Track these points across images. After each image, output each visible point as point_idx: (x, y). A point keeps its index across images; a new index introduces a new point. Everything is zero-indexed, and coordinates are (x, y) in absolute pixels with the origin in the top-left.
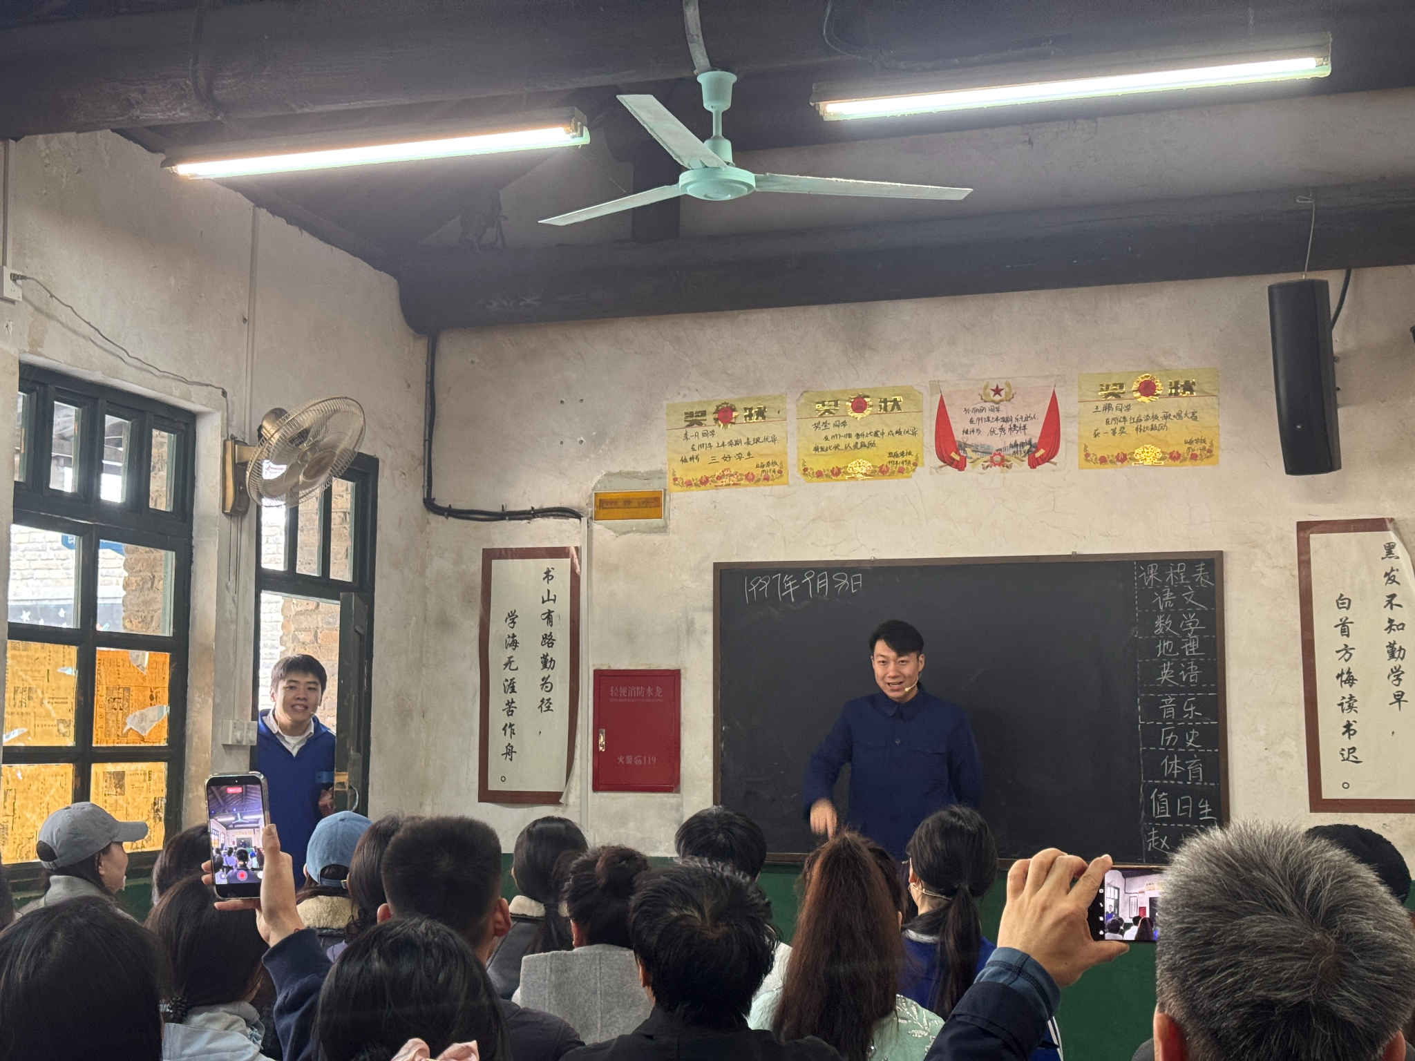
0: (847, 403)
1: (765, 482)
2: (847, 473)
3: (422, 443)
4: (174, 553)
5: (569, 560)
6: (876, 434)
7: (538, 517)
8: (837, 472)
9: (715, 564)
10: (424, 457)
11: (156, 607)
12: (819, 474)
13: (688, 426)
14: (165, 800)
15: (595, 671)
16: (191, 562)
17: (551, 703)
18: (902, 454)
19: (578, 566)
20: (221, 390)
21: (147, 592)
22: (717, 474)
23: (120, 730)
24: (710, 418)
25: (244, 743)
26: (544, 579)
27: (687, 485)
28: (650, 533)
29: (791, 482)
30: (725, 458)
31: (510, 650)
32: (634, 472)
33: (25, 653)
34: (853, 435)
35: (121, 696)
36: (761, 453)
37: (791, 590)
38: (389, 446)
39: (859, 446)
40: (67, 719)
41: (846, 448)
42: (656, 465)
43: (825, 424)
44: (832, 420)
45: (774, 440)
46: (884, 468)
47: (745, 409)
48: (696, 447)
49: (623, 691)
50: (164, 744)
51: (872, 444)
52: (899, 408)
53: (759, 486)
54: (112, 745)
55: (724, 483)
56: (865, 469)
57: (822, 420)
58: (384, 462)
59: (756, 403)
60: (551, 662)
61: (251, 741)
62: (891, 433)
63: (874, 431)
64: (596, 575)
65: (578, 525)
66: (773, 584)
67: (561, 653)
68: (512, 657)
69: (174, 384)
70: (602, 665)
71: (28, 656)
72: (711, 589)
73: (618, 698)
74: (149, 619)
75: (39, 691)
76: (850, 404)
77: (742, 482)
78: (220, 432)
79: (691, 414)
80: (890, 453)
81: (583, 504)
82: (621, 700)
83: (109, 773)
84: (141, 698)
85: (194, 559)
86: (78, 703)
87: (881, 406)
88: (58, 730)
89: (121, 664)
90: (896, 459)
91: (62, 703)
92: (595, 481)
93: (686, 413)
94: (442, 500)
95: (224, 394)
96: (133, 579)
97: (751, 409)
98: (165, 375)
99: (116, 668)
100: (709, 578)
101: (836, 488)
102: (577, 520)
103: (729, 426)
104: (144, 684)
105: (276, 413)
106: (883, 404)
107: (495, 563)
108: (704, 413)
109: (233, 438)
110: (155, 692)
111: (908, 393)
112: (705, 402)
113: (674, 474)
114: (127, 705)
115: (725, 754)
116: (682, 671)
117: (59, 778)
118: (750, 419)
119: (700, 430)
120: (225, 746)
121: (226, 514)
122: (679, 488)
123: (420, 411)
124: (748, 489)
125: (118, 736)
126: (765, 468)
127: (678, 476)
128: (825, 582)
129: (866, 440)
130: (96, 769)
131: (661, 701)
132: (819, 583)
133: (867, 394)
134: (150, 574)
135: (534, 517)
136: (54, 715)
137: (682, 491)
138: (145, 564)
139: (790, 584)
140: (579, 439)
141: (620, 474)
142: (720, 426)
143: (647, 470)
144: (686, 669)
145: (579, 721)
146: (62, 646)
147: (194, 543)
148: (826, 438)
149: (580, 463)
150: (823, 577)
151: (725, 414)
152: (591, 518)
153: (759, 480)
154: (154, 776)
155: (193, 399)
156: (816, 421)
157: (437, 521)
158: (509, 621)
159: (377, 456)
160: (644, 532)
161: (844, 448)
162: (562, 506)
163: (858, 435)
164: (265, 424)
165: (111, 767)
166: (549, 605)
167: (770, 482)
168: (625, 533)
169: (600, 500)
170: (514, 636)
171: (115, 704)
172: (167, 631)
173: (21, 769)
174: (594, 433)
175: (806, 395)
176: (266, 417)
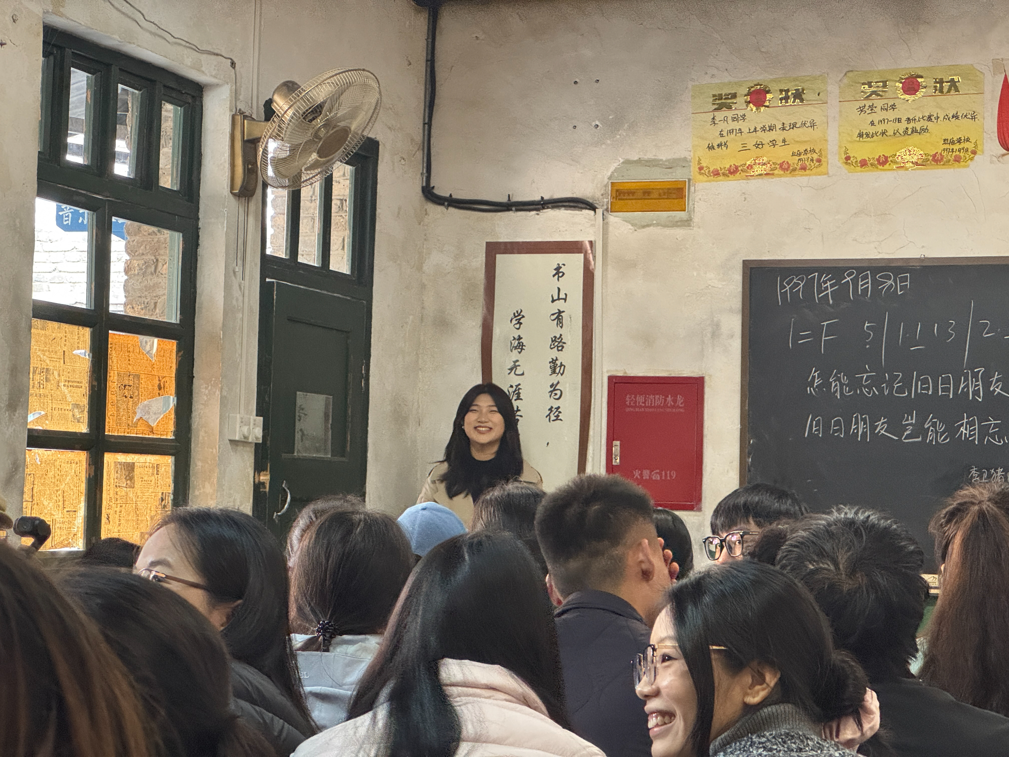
0: (897, 84)
1: (802, 172)
2: (896, 163)
3: (421, 126)
4: (181, 235)
5: (583, 255)
6: (929, 118)
7: (548, 208)
8: (883, 161)
9: (744, 261)
10: (424, 143)
11: (161, 293)
12: (863, 163)
13: (715, 109)
14: (172, 497)
15: (610, 378)
16: (197, 245)
17: (560, 412)
18: (959, 141)
19: (593, 263)
20: (230, 61)
21: (150, 277)
22: (748, 163)
23: (131, 419)
24: (741, 100)
25: (250, 440)
26: (554, 276)
27: (715, 175)
28: (672, 227)
29: (831, 173)
30: (757, 145)
31: (515, 355)
32: (654, 160)
33: (43, 332)
34: (904, 119)
35: (131, 383)
36: (798, 139)
37: (829, 291)
38: (389, 128)
39: (910, 132)
40: (81, 404)
41: (895, 134)
42: (680, 152)
43: (872, 107)
44: (879, 103)
45: (813, 125)
46: (938, 156)
47: (781, 91)
48: (725, 133)
49: (640, 399)
50: (171, 436)
51: (924, 130)
52: (957, 90)
53: (794, 176)
54: (123, 434)
55: (757, 173)
56: (916, 157)
57: (868, 103)
58: (384, 145)
59: (793, 83)
60: (560, 366)
61: (257, 438)
62: (946, 117)
63: (927, 114)
64: (611, 272)
65: (593, 218)
66: (809, 284)
67: (572, 357)
68: (517, 361)
69: (187, 52)
70: (617, 371)
71: (46, 336)
72: (740, 289)
73: (636, 406)
74: (153, 306)
75: (56, 373)
76: (901, 85)
77: (776, 172)
78: (228, 106)
79: (720, 97)
80: (945, 140)
81: (598, 194)
82: (637, 410)
83: (120, 463)
84: (150, 387)
85: (200, 242)
86: (92, 387)
87: (936, 87)
88: (74, 415)
89: (131, 350)
90: (951, 147)
91: (77, 387)
92: (612, 169)
93: (714, 96)
94: (442, 191)
95: (233, 64)
96: (135, 263)
97: (787, 91)
98: (179, 42)
99: (127, 354)
100: (737, 277)
101: (884, 178)
102: (592, 212)
103: (762, 109)
104: (153, 373)
105: (288, 87)
106: (938, 85)
107: (499, 257)
108: (734, 96)
109: (241, 113)
110: (162, 381)
111: (970, 73)
112: (736, 83)
113: (699, 163)
114: (136, 394)
115: (752, 469)
116: (707, 379)
117: (74, 465)
118: (787, 102)
119: (730, 114)
120: (231, 441)
121: (234, 195)
122: (705, 178)
123: (420, 91)
124: (783, 179)
125: (129, 425)
126: (802, 157)
127: (704, 164)
128: (867, 283)
129: (918, 126)
130: (109, 458)
131: (682, 410)
132: (860, 283)
133: (920, 74)
134: (153, 258)
135: (544, 208)
136: (69, 399)
137: (709, 181)
138: (148, 247)
139: (828, 284)
140: (594, 124)
141: (639, 162)
142: (752, 110)
143: (669, 157)
144: (710, 376)
145: (591, 433)
146: (76, 327)
147: (200, 225)
148: (872, 123)
149: (595, 149)
150: (866, 277)
151: (758, 97)
152: (607, 210)
153: (794, 170)
154: (162, 470)
155: (203, 69)
156: (862, 104)
157: (436, 211)
158: (514, 322)
159: (378, 139)
160: (665, 226)
161: (892, 134)
162: (574, 196)
163: (909, 119)
164: (277, 98)
165: (122, 458)
166: (560, 305)
167: (808, 172)
168: (644, 227)
169: (617, 191)
170: (520, 338)
171: (126, 391)
172: (173, 317)
173: (38, 454)
174: (611, 117)
175: (850, 74)
176: (277, 90)
